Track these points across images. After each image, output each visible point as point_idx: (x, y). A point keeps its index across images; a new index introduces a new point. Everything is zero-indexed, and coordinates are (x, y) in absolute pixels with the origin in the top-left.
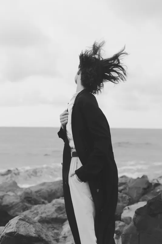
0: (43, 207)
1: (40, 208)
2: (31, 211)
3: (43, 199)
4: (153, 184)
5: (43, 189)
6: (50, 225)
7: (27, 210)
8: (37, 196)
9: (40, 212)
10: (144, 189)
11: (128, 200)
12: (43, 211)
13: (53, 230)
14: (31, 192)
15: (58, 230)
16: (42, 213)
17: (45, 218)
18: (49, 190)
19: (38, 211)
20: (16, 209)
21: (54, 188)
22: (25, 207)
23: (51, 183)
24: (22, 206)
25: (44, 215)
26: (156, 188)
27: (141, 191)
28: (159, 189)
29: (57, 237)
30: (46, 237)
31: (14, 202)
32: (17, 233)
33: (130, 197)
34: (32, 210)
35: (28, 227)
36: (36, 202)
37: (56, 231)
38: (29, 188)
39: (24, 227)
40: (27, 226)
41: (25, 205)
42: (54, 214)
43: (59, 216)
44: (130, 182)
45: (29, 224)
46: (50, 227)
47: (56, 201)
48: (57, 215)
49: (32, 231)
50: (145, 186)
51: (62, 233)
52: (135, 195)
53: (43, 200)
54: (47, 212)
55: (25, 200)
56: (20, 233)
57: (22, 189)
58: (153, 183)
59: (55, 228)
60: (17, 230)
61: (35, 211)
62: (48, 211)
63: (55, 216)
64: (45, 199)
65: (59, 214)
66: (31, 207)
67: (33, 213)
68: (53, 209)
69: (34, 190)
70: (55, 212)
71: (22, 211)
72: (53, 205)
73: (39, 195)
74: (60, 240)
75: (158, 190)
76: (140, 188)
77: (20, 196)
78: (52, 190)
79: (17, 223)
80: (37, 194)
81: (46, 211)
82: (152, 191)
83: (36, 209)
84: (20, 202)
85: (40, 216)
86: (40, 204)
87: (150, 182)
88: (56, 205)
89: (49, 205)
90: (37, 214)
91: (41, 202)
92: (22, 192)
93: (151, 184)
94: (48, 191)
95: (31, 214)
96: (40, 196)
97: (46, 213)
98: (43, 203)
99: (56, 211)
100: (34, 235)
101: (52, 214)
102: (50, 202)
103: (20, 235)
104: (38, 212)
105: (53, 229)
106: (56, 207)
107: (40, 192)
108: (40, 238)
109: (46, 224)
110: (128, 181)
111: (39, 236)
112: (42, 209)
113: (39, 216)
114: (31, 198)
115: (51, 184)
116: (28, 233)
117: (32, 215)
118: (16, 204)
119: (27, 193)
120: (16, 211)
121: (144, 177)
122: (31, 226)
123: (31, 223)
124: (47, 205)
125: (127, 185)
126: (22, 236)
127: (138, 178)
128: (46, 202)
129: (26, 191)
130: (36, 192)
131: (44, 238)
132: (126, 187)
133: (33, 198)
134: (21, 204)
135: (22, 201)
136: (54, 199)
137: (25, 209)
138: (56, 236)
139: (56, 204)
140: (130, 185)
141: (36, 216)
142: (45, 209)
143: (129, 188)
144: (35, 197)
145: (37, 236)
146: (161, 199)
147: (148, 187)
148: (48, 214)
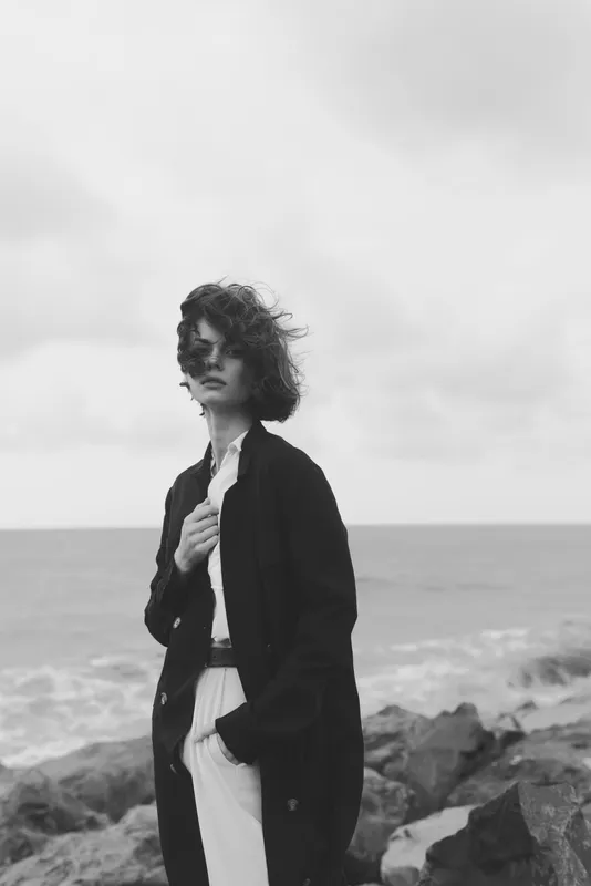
0: (88, 840)
1: (76, 846)
2: (42, 861)
3: (90, 807)
4: (498, 735)
5: (91, 770)
7: (31, 854)
8: (67, 797)
9: (77, 864)
10: (468, 756)
11: (406, 801)
12: (87, 856)
14: (46, 785)
16: (84, 867)
17: (97, 884)
18: (115, 773)
19: (70, 858)
21: (133, 763)
22: (20, 842)
23: (123, 743)
24: (10, 841)
25: (91, 875)
26: (510, 749)
27: (454, 763)
28: (520, 752)
33: (412, 792)
34: (47, 854)
36: (65, 824)
38: (37, 769)
41: (19, 836)
42: (130, 868)
43: (148, 875)
44: (412, 729)
47: (139, 816)
48: (141, 871)
50: (470, 746)
52: (431, 779)
53: (90, 813)
54: (102, 860)
57: (11, 771)
58: (499, 729)
61: (59, 861)
62: (108, 857)
63: (131, 875)
64: (99, 806)
65: (150, 868)
66: (45, 841)
67: (49, 869)
68: (128, 849)
69: (55, 775)
70: (134, 861)
71: (8, 860)
72: (128, 831)
73: (75, 794)
75: (517, 759)
76: (450, 751)
77: (5, 803)
78: (125, 773)
80: (70, 790)
81: (100, 855)
82: (494, 764)
83: (61, 852)
84: (3, 825)
85: (77, 877)
86: (76, 829)
87: (487, 727)
88: (137, 830)
89: (114, 831)
90: (65, 870)
91: (83, 822)
92: (12, 786)
93: (490, 735)
94: (108, 777)
95: (43, 872)
96: (80, 797)
97: (98, 864)
98: (93, 824)
99: (138, 853)
101: (122, 867)
102: (116, 818)
104: (67, 863)
106: (137, 839)
107: (81, 781)
110: (407, 727)
112: (83, 851)
113: (73, 878)
114: (43, 806)
115: (121, 749)
117: (47, 874)
119: (30, 789)
121: (464, 710)
124: (102, 835)
125: (403, 742)
127: (445, 714)
128: (103, 817)
129: (28, 781)
130: (66, 782)
132: (402, 749)
133: (52, 806)
134: (5, 830)
135: (11, 823)
136: (132, 806)
137: (20, 851)
139: (138, 827)
140: (414, 742)
141: (64, 879)
142: (95, 850)
143: (412, 754)
144: (62, 803)
146: (518, 805)
147: (481, 748)
148: (108, 867)
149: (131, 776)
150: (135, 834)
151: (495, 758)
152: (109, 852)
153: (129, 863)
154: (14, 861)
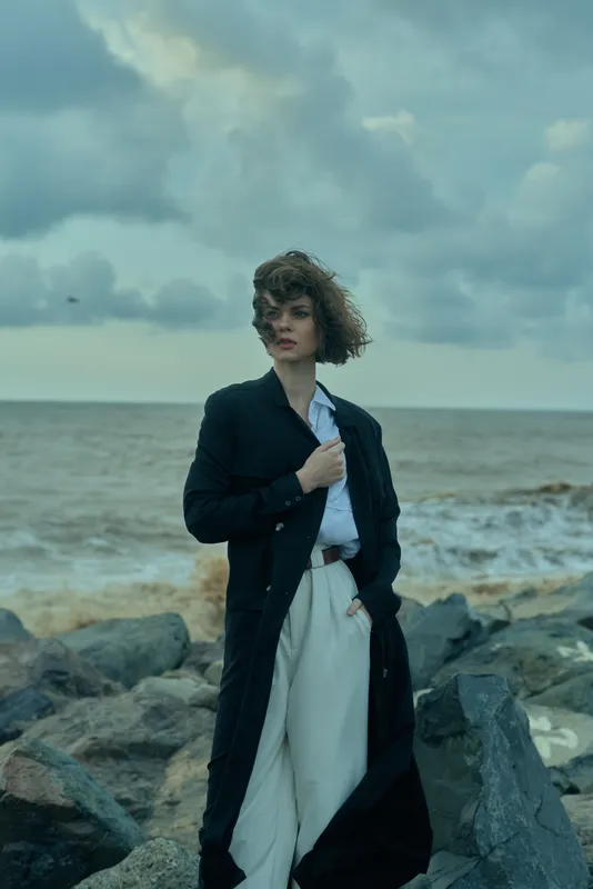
0: (102, 704)
1: (92, 709)
2: (62, 719)
3: (108, 675)
4: (485, 623)
5: (109, 643)
6: (125, 765)
7: (53, 713)
8: (86, 666)
9: (91, 723)
10: (455, 642)
12: (102, 718)
13: (135, 780)
14: (68, 652)
15: (150, 779)
16: (98, 727)
17: (110, 742)
18: (129, 647)
19: (87, 718)
20: (16, 708)
21: (145, 638)
22: (44, 702)
23: (137, 621)
24: (36, 701)
25: (104, 734)
26: (494, 637)
27: (442, 648)
28: (503, 639)
29: (145, 803)
30: (102, 808)
31: (7, 688)
32: (6, 794)
34: (67, 714)
35: (43, 775)
36: (83, 690)
37: (143, 784)
38: (59, 641)
39: (31, 776)
40: (40, 773)
41: (44, 697)
42: (138, 730)
43: (154, 737)
44: (405, 616)
45: (45, 768)
46: (123, 772)
47: (149, 687)
48: (148, 733)
49: (54, 790)
50: (457, 633)
51: (162, 789)
52: (419, 662)
53: (106, 681)
54: (114, 722)
55: (46, 681)
56: (17, 795)
57: (36, 641)
58: (487, 617)
59: (140, 775)
60: (6, 787)
61: (77, 721)
62: (120, 720)
63: (140, 736)
64: (115, 675)
65: (156, 731)
66: (67, 703)
67: (68, 726)
68: (136, 714)
69: (76, 645)
70: (141, 724)
71: (34, 717)
72: (138, 700)
73: (93, 663)
74: (155, 813)
75: (498, 646)
76: (438, 637)
77: (30, 668)
78: (138, 648)
79: (7, 765)
80: (89, 660)
81: (111, 718)
82: (476, 650)
83: (79, 713)
84: (30, 687)
85: (93, 735)
86: (93, 695)
87: (474, 617)
88: (144, 698)
89: (125, 699)
90: (82, 728)
91: (100, 689)
92: (36, 655)
93: (478, 624)
94: (123, 650)
96: (97, 667)
97: (111, 725)
98: (108, 691)
99: (146, 718)
100: (61, 801)
101: (132, 728)
102: (129, 686)
103: (17, 799)
104: (84, 723)
105: (135, 776)
106: (145, 706)
107: (99, 653)
108: (79, 808)
109: (111, 762)
111: (78, 803)
112: (98, 713)
113: (89, 735)
114: (66, 673)
115: (134, 626)
116: (41, 794)
117: (66, 731)
118: (15, 695)
119: (53, 657)
120: (17, 716)
121: (455, 600)
122: (54, 773)
123: (51, 765)
124: (114, 701)
126: (23, 802)
127: (439, 602)
128: (118, 685)
129: (50, 651)
130: (85, 653)
131: (94, 809)
133: (72, 675)
134: (31, 692)
135: (37, 686)
136: (144, 676)
137: (46, 709)
138: (143, 800)
139: (146, 695)
141: (80, 736)
142: (109, 714)
144: (80, 671)
145: (70, 803)
146: (456, 693)
147: (467, 635)
148: (120, 728)
149: (143, 650)
150: (143, 702)
151: (477, 645)
152: (120, 716)
153: (138, 726)
154: (39, 717)
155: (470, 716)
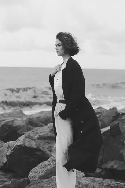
0: (41, 128)
1: (39, 129)
2: (33, 131)
4: (121, 113)
5: (41, 116)
6: (46, 141)
7: (31, 130)
8: (37, 121)
9: (39, 132)
10: (114, 117)
11: (101, 125)
12: (41, 131)
13: (48, 144)
14: (33, 118)
15: (51, 144)
16: (40, 133)
17: (43, 136)
18: (46, 117)
20: (23, 129)
21: (49, 115)
22: (29, 128)
23: (47, 112)
24: (27, 128)
26: (123, 116)
27: (111, 118)
29: (50, 149)
30: (43, 149)
31: (21, 125)
33: (102, 123)
34: (34, 130)
35: (31, 142)
36: (37, 125)
38: (31, 115)
39: (29, 142)
41: (29, 127)
42: (49, 134)
43: (52, 135)
44: (104, 112)
45: (31, 140)
47: (50, 125)
48: (51, 135)
49: (33, 145)
50: (115, 115)
51: (54, 146)
52: (106, 121)
53: (41, 124)
54: (44, 132)
55: (29, 124)
56: (26, 145)
57: (27, 115)
60: (24, 144)
61: (36, 132)
62: (45, 132)
63: (49, 135)
64: (43, 123)
65: (52, 134)
66: (33, 128)
67: (34, 133)
68: (48, 131)
69: (35, 116)
71: (27, 131)
72: (48, 127)
74: (53, 151)
75: (124, 118)
76: (111, 116)
77: (25, 121)
78: (48, 117)
79: (24, 139)
81: (43, 131)
82: (119, 119)
83: (36, 130)
84: (25, 125)
85: (39, 135)
89: (46, 127)
91: (40, 125)
92: (27, 118)
93: (119, 113)
94: (44, 118)
95: (33, 133)
96: (39, 121)
97: (43, 133)
98: (42, 126)
99: (50, 131)
100: (35, 147)
101: (47, 133)
102: (46, 125)
104: (37, 132)
106: (50, 129)
107: (39, 118)
108: (39, 149)
109: (43, 140)
110: (103, 111)
112: (40, 130)
113: (38, 135)
114: (33, 122)
115: (47, 113)
116: (31, 145)
117: (34, 134)
118: (23, 126)
119: (30, 119)
120: (23, 131)
121: (114, 109)
122: (33, 141)
124: (44, 128)
125: (102, 114)
126: (27, 147)
127: (110, 109)
128: (44, 125)
129: (29, 117)
130: (36, 118)
132: (101, 115)
135: (27, 125)
136: (49, 123)
140: (104, 114)
141: (37, 135)
142: (43, 130)
143: (103, 116)
144: (36, 122)
145: (37, 147)
146: (119, 126)
147: (117, 116)
148: (45, 133)
149: (49, 118)
150: (50, 128)
153: (48, 133)
154: (28, 131)
155: (122, 131)
